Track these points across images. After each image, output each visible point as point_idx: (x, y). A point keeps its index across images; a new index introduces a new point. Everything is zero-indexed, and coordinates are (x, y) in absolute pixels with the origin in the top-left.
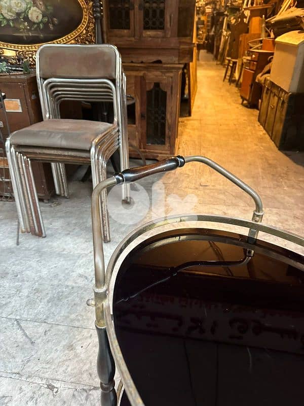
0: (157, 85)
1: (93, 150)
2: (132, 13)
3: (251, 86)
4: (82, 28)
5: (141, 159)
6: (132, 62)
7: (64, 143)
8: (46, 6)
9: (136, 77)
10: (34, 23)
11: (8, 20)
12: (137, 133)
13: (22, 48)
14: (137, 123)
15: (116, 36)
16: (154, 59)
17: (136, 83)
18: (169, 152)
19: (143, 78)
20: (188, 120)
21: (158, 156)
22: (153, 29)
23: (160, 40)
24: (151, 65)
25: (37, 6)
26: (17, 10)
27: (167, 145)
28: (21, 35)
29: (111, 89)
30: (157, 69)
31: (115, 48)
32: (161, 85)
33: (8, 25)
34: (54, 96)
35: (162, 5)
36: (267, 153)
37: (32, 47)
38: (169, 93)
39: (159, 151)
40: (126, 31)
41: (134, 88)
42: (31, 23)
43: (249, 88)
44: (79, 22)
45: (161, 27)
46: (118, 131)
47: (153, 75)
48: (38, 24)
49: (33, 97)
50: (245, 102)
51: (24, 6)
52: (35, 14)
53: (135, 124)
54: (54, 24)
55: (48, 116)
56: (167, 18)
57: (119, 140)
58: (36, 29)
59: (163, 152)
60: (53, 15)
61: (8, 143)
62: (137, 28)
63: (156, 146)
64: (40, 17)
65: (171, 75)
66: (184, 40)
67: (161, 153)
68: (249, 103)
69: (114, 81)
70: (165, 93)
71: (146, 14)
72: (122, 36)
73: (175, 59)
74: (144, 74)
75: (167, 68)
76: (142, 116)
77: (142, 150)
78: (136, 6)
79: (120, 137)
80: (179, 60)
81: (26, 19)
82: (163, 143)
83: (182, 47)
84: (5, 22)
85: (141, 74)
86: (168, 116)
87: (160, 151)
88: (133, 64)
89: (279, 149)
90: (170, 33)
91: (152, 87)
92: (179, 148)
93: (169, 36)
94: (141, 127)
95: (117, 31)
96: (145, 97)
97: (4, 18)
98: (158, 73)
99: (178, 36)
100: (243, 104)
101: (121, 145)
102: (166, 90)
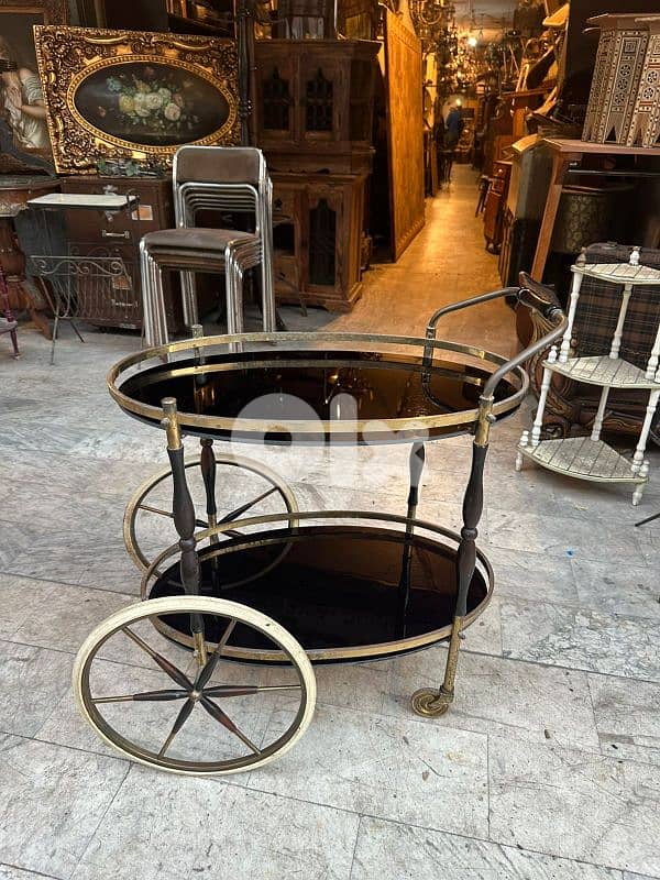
0: (323, 202)
1: (228, 252)
2: (291, 110)
4: (227, 128)
5: (299, 306)
6: (291, 171)
7: (199, 244)
8: (185, 101)
9: (295, 191)
10: (171, 121)
11: (141, 118)
12: (296, 269)
13: (153, 150)
14: (296, 254)
15: (272, 138)
16: (321, 167)
17: (297, 198)
19: (305, 193)
20: (388, 267)
21: (324, 302)
22: (319, 130)
23: (326, 143)
24: (315, 175)
25: (175, 102)
26: (152, 106)
27: (338, 286)
28: (153, 134)
29: (254, 196)
30: (324, 181)
31: (260, 151)
32: (329, 204)
33: (141, 124)
34: (190, 203)
35: (329, 101)
37: (167, 150)
38: (338, 212)
39: (328, 295)
40: (283, 132)
41: (292, 206)
42: (167, 121)
43: (494, 221)
44: (224, 120)
45: (329, 127)
46: (260, 244)
47: (318, 188)
48: (175, 122)
49: (167, 204)
50: (491, 245)
51: (160, 101)
52: (173, 111)
53: (293, 254)
54: (194, 124)
55: (181, 224)
56: (336, 116)
57: (260, 254)
58: (171, 128)
59: (332, 296)
60: (192, 113)
61: (142, 244)
62: (298, 129)
63: (322, 288)
64: (178, 114)
65: (342, 188)
66: (358, 144)
67: (329, 298)
68: (495, 247)
69: (257, 187)
70: (334, 214)
71: (310, 111)
72: (279, 138)
73: (346, 168)
74: (306, 187)
75: (331, 180)
76: (303, 244)
77: (304, 293)
78: (297, 103)
79: (263, 251)
80: (351, 169)
81: (162, 116)
82: (332, 283)
83: (355, 152)
84: (137, 120)
85: (303, 186)
86: (338, 246)
90: (339, 135)
91: (317, 203)
93: (338, 139)
94: (302, 259)
95: (271, 132)
96: (307, 219)
97: (137, 115)
98: (324, 186)
99: (351, 140)
100: (487, 249)
101: (263, 260)
102: (334, 209)
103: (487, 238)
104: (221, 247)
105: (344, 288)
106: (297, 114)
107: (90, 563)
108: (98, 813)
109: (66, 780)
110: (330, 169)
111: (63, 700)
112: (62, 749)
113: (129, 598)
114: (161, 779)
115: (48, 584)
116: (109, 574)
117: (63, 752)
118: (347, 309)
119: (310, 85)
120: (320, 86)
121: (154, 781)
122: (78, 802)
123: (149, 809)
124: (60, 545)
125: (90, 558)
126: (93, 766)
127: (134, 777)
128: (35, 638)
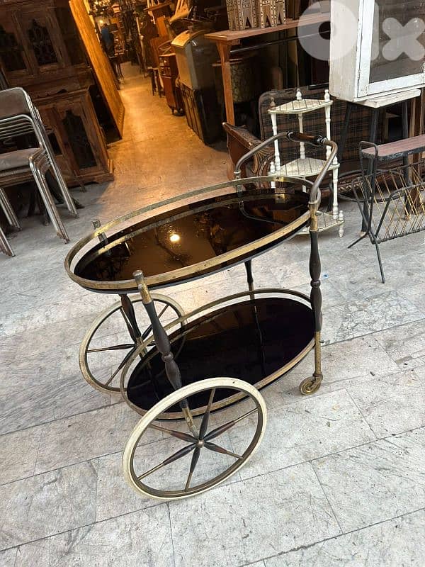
0: (69, 112)
1: (31, 165)
2: (23, 54)
3: (174, 92)
5: (79, 186)
6: (39, 97)
9: (47, 110)
12: (66, 162)
14: (63, 152)
16: (58, 89)
17: (49, 115)
18: (103, 172)
19: (54, 109)
20: (119, 143)
21: (94, 179)
22: (47, 63)
23: (57, 72)
24: (57, 95)
27: (99, 165)
29: (30, 122)
30: (64, 98)
31: (21, 89)
32: (73, 112)
35: (48, 41)
36: (195, 151)
38: (82, 117)
39: (92, 172)
40: (23, 71)
41: (48, 120)
43: (172, 95)
45: (54, 60)
46: (46, 153)
47: (62, 105)
50: (175, 111)
53: (61, 154)
56: (57, 51)
57: (48, 160)
59: (97, 173)
62: (33, 66)
63: (89, 169)
65: (79, 100)
66: (78, 67)
67: (96, 175)
68: (179, 111)
69: (29, 114)
70: (79, 118)
71: (37, 52)
72: (22, 76)
73: (78, 85)
74: (54, 105)
75: (72, 95)
76: (65, 144)
77: (77, 177)
78: (26, 47)
79: (49, 157)
80: (81, 85)
82: (95, 164)
83: (79, 73)
85: (51, 106)
86: (90, 138)
87: (95, 173)
88: (40, 99)
89: (206, 144)
90: (64, 63)
91: (65, 115)
92: (114, 169)
93: (64, 66)
94: (68, 155)
95: (15, 73)
96: (62, 127)
98: (66, 101)
99: (72, 64)
100: (173, 114)
101: (52, 164)
102: (79, 115)
103: (171, 107)
104: (26, 163)
105: (104, 165)
106: (29, 56)
107: (55, 403)
108: (168, 540)
109: (134, 534)
110: (66, 89)
111: (98, 491)
112: (118, 519)
113: (95, 412)
114: (190, 502)
115: (34, 428)
116: (71, 404)
117: (121, 520)
118: (110, 178)
119: (31, 33)
120: (38, 32)
121: (187, 505)
122: (151, 542)
123: (196, 522)
124: (24, 401)
125: (51, 400)
126: (145, 517)
127: (174, 510)
128: (51, 465)
